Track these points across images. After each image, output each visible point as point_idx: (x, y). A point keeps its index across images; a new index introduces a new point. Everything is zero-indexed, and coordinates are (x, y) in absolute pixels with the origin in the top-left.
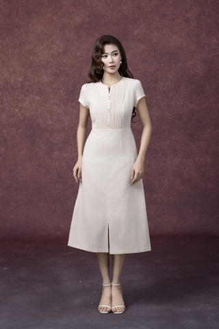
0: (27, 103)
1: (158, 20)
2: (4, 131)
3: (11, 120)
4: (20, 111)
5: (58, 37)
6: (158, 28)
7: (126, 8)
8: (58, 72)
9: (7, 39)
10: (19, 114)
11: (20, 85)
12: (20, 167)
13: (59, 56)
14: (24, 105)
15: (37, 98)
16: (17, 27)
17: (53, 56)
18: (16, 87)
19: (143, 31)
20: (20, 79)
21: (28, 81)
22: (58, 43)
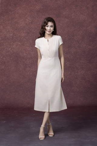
0: (15, 46)
1: (74, 8)
2: (4, 58)
3: (7, 54)
4: (11, 49)
5: (29, 15)
6: (74, 11)
7: (59, 2)
8: (29, 31)
9: (6, 16)
10: (11, 51)
11: (11, 37)
12: (11, 75)
13: (29, 24)
14: (13, 46)
15: (19, 43)
16: (10, 11)
17: (26, 24)
18: (9, 38)
19: (68, 13)
20: (11, 35)
21: (15, 35)
22: (29, 18)
